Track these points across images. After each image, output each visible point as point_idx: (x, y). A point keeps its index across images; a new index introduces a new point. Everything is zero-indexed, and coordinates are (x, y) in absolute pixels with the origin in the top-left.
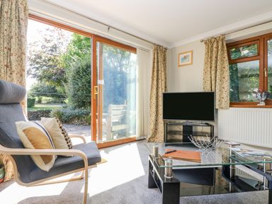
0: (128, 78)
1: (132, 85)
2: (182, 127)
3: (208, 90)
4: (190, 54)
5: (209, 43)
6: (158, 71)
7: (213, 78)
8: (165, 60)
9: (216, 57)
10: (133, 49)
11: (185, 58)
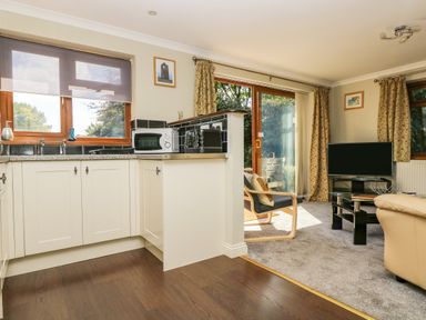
0: (284, 127)
1: (290, 135)
2: (350, 184)
3: (384, 139)
4: (360, 95)
5: (385, 84)
6: (320, 117)
7: (390, 125)
8: (327, 103)
9: (394, 102)
10: (291, 95)
11: (354, 99)
